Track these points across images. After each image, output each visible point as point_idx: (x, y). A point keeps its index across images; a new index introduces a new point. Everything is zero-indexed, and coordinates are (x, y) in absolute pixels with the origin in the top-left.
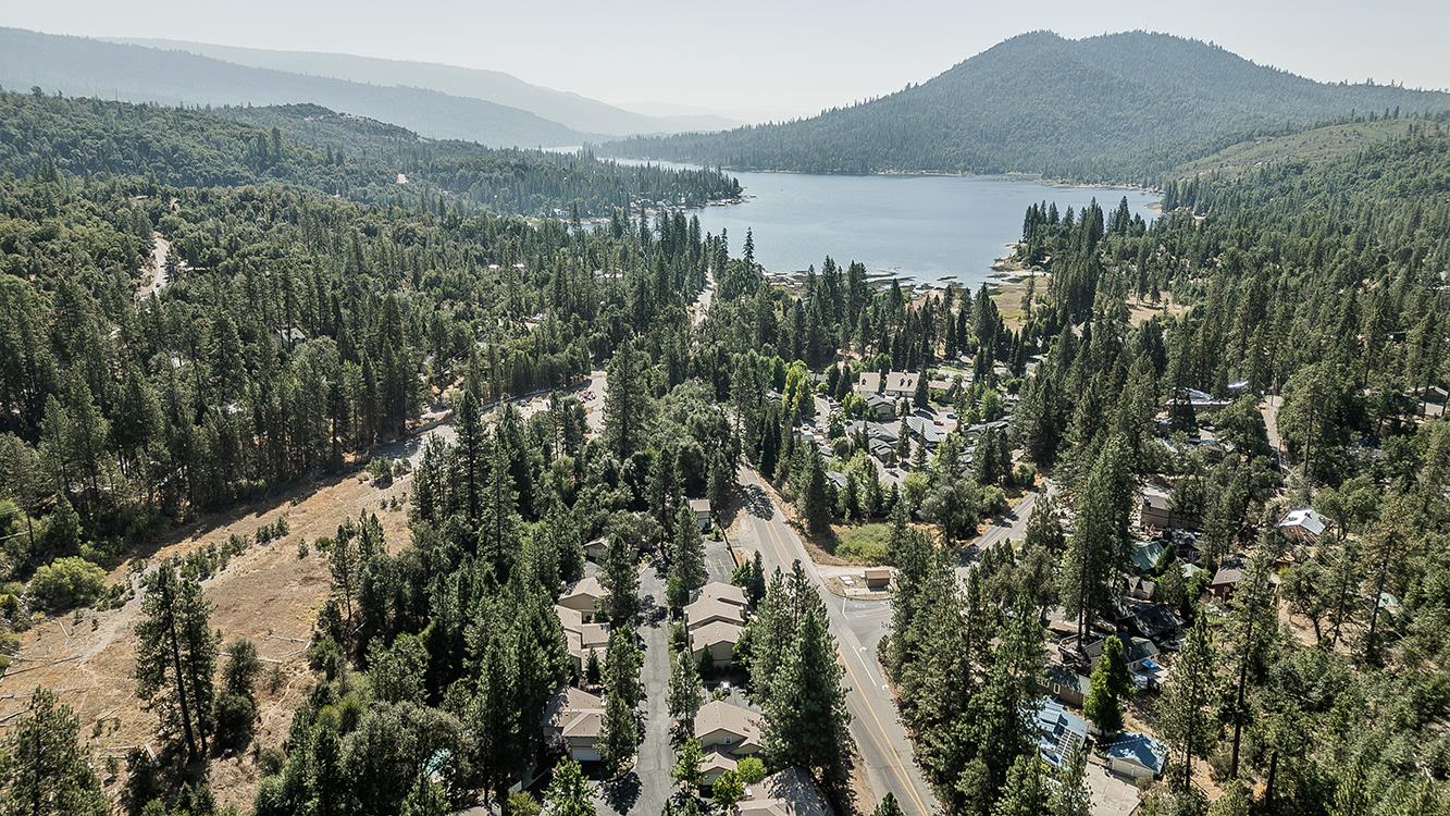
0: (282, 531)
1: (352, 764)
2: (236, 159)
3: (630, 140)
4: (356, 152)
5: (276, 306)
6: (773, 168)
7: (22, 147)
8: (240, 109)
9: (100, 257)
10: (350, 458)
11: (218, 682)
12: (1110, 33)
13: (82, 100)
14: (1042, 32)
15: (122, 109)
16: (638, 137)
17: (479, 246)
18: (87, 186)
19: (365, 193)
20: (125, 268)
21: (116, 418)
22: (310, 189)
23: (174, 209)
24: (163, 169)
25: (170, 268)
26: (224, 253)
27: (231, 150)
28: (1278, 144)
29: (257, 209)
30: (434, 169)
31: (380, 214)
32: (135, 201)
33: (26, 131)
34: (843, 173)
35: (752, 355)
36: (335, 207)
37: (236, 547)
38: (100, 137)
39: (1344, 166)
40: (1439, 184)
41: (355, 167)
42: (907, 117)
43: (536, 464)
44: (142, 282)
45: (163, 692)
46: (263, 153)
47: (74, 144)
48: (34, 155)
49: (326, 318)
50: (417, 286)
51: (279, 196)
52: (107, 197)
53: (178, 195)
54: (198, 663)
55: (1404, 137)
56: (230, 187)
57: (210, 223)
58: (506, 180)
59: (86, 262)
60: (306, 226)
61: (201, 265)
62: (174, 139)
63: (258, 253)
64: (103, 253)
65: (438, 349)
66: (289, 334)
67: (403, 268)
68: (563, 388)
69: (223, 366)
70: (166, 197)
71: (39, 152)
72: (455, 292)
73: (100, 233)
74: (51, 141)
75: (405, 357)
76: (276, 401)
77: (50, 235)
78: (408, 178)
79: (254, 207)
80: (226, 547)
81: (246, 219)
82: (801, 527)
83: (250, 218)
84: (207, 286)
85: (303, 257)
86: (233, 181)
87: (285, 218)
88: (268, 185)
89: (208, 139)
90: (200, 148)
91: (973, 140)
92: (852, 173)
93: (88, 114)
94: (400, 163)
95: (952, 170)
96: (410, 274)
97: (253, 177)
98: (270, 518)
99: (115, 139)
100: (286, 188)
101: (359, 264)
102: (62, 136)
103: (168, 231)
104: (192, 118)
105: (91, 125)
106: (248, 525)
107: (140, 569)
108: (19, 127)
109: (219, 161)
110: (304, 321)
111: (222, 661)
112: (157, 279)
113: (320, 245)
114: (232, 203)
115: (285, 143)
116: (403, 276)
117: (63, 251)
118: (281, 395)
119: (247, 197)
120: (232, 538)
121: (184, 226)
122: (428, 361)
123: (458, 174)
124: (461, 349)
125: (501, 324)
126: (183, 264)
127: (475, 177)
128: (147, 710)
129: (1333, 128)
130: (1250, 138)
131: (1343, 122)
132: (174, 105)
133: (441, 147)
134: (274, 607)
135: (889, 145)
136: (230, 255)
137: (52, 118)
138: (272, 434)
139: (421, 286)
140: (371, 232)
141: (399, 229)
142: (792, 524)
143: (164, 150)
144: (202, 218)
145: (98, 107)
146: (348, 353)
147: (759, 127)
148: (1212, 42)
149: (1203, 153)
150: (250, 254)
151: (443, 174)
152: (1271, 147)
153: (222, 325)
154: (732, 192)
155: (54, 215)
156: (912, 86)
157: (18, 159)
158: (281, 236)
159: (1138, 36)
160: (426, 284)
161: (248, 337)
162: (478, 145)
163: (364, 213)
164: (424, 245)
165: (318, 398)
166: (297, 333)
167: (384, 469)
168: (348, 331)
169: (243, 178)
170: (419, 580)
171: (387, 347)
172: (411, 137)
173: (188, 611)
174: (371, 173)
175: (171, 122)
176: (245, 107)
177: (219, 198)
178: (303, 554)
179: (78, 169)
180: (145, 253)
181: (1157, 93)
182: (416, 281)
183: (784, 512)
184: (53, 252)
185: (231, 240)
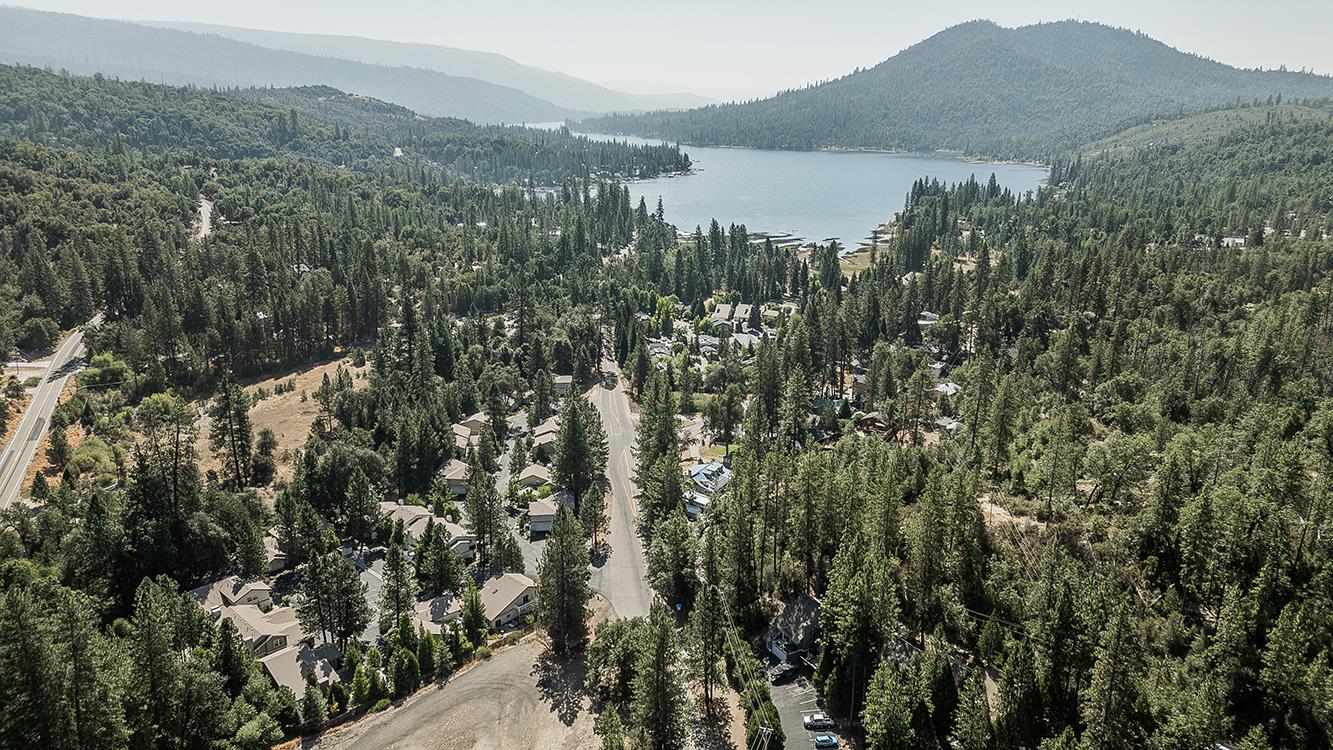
0: (291, 388)
1: (324, 469)
2: (261, 134)
3: (607, 117)
4: (360, 129)
5: (290, 248)
6: (729, 144)
7: (89, 124)
8: (264, 90)
9: (162, 212)
10: (338, 350)
11: (254, 451)
12: (1044, 22)
13: (134, 84)
14: (981, 21)
15: (168, 93)
16: (615, 114)
17: (451, 208)
18: (145, 158)
19: (366, 164)
20: (181, 220)
21: (186, 312)
22: (321, 161)
23: (213, 176)
24: (202, 143)
25: (213, 221)
26: (252, 210)
27: (256, 127)
28: (1170, 127)
29: (277, 177)
30: (425, 144)
31: (374, 182)
32: (184, 170)
33: (91, 110)
34: (790, 149)
35: (634, 290)
36: (338, 176)
37: (262, 395)
38: (151, 116)
39: (1209, 148)
40: (1272, 164)
41: (359, 142)
42: (852, 98)
43: (457, 350)
44: (193, 231)
45: (223, 450)
46: (283, 131)
47: (130, 121)
48: (98, 131)
49: (325, 257)
50: (397, 238)
51: (294, 167)
52: (161, 167)
53: (216, 165)
54: (244, 433)
55: (1263, 122)
56: (255, 158)
57: (241, 188)
58: (486, 154)
59: (152, 216)
60: (314, 191)
61: (236, 220)
62: (210, 118)
63: (277, 211)
64: (164, 209)
65: (404, 280)
66: (298, 268)
67: (388, 224)
68: (495, 311)
69: (253, 285)
70: (207, 167)
71: (103, 128)
72: (424, 242)
73: (162, 194)
74: (111, 120)
75: (378, 284)
76: (288, 307)
77: (126, 196)
78: (403, 151)
79: (274, 175)
80: (255, 395)
81: (269, 185)
82: (632, 394)
83: (272, 184)
84: (241, 233)
85: (311, 215)
86: (257, 153)
87: (298, 184)
88: (288, 157)
89: (238, 118)
90: (231, 125)
91: (910, 120)
92: (798, 149)
93: (140, 96)
94: (397, 138)
95: (888, 147)
96: (392, 229)
97: (274, 150)
98: (284, 381)
99: (163, 118)
100: (301, 160)
101: (353, 220)
102: (120, 115)
103: (210, 194)
104: (224, 99)
105: (144, 106)
106: (270, 384)
107: (203, 405)
108: (86, 107)
109: (247, 137)
110: (309, 259)
111: (257, 439)
112: (205, 229)
113: (325, 205)
114: (258, 172)
115: (300, 120)
116: (387, 230)
117: (136, 207)
118: (292, 304)
119: (269, 168)
120: (260, 390)
121: (222, 190)
122: (396, 289)
123: (446, 148)
124: (421, 281)
125: (456, 266)
126: (222, 218)
127: (460, 151)
128: (216, 458)
129: (1220, 113)
130: (1147, 121)
131: (1229, 107)
132: (209, 87)
133: (434, 124)
134: (285, 425)
135: (833, 125)
136: (257, 212)
137: (112, 99)
138: (286, 332)
139: (400, 238)
140: (365, 196)
141: (388, 195)
142: (626, 392)
143: (203, 128)
144: (235, 184)
145: (148, 90)
146: (338, 279)
147: (723, 105)
148: (1139, 31)
149: (1106, 134)
150: (272, 212)
151: (433, 148)
152: (1164, 129)
153: (253, 257)
154: (683, 166)
155: (124, 180)
156: (860, 70)
157: (86, 134)
158: (295, 199)
159: (1072, 23)
160: (403, 236)
161: (270, 268)
162: (468, 123)
163: (362, 181)
164: (407, 207)
165: (316, 308)
166: (304, 267)
167: (360, 355)
168: (340, 266)
169: (266, 151)
170: (372, 407)
171: (365, 275)
172: (410, 115)
173: (238, 403)
174: (371, 147)
175: (207, 103)
176: (269, 87)
177: (248, 168)
178: (304, 399)
179: (134, 142)
180: (194, 210)
181: (1080, 78)
182: (396, 234)
183: (623, 385)
184: (129, 207)
185: (257, 201)
